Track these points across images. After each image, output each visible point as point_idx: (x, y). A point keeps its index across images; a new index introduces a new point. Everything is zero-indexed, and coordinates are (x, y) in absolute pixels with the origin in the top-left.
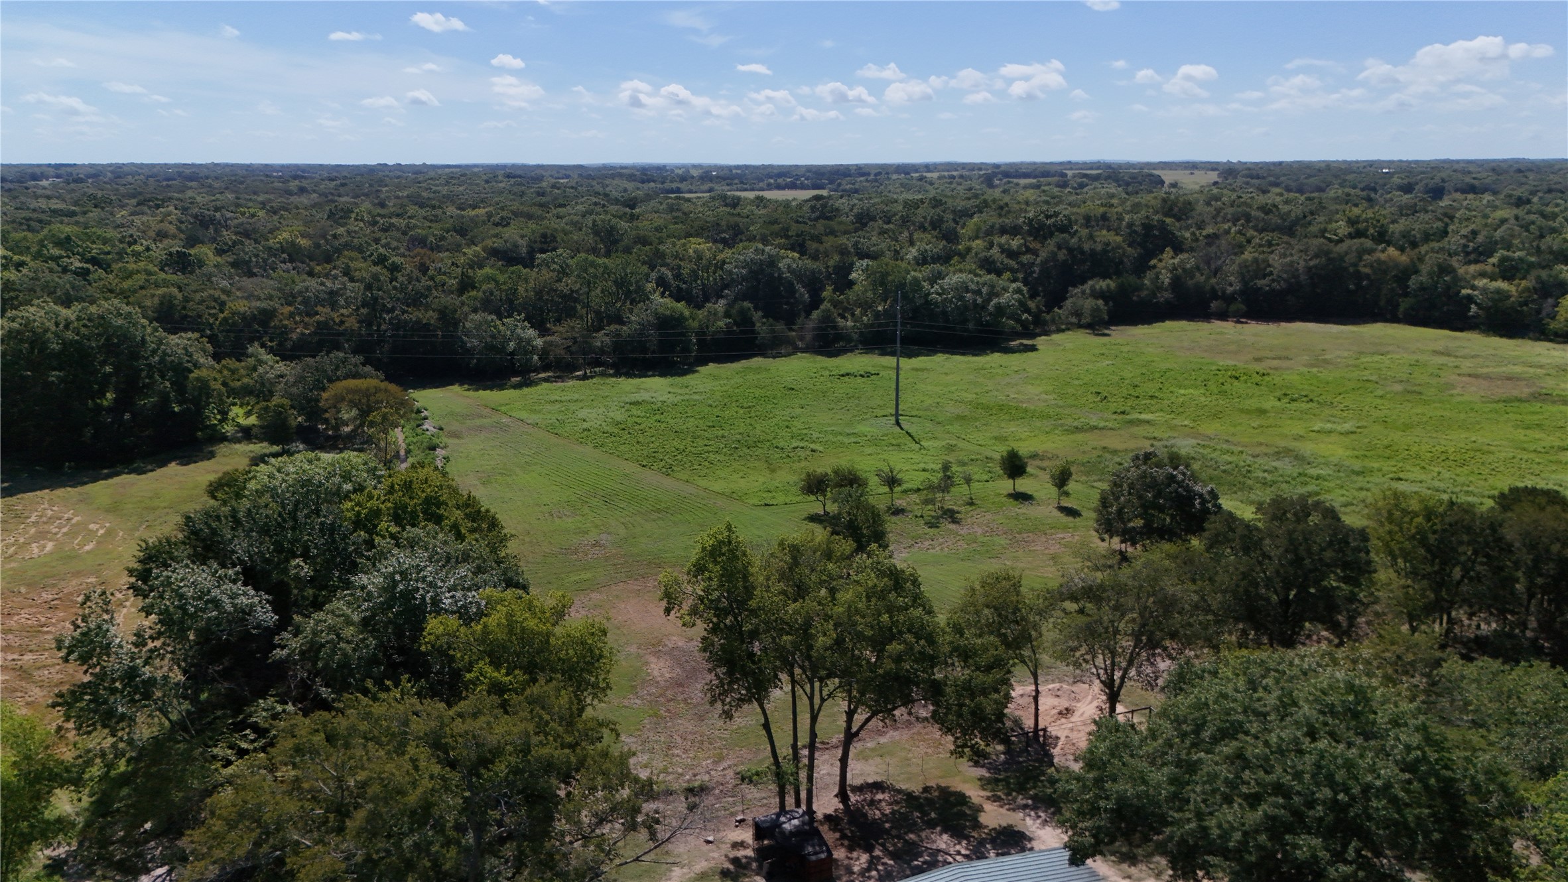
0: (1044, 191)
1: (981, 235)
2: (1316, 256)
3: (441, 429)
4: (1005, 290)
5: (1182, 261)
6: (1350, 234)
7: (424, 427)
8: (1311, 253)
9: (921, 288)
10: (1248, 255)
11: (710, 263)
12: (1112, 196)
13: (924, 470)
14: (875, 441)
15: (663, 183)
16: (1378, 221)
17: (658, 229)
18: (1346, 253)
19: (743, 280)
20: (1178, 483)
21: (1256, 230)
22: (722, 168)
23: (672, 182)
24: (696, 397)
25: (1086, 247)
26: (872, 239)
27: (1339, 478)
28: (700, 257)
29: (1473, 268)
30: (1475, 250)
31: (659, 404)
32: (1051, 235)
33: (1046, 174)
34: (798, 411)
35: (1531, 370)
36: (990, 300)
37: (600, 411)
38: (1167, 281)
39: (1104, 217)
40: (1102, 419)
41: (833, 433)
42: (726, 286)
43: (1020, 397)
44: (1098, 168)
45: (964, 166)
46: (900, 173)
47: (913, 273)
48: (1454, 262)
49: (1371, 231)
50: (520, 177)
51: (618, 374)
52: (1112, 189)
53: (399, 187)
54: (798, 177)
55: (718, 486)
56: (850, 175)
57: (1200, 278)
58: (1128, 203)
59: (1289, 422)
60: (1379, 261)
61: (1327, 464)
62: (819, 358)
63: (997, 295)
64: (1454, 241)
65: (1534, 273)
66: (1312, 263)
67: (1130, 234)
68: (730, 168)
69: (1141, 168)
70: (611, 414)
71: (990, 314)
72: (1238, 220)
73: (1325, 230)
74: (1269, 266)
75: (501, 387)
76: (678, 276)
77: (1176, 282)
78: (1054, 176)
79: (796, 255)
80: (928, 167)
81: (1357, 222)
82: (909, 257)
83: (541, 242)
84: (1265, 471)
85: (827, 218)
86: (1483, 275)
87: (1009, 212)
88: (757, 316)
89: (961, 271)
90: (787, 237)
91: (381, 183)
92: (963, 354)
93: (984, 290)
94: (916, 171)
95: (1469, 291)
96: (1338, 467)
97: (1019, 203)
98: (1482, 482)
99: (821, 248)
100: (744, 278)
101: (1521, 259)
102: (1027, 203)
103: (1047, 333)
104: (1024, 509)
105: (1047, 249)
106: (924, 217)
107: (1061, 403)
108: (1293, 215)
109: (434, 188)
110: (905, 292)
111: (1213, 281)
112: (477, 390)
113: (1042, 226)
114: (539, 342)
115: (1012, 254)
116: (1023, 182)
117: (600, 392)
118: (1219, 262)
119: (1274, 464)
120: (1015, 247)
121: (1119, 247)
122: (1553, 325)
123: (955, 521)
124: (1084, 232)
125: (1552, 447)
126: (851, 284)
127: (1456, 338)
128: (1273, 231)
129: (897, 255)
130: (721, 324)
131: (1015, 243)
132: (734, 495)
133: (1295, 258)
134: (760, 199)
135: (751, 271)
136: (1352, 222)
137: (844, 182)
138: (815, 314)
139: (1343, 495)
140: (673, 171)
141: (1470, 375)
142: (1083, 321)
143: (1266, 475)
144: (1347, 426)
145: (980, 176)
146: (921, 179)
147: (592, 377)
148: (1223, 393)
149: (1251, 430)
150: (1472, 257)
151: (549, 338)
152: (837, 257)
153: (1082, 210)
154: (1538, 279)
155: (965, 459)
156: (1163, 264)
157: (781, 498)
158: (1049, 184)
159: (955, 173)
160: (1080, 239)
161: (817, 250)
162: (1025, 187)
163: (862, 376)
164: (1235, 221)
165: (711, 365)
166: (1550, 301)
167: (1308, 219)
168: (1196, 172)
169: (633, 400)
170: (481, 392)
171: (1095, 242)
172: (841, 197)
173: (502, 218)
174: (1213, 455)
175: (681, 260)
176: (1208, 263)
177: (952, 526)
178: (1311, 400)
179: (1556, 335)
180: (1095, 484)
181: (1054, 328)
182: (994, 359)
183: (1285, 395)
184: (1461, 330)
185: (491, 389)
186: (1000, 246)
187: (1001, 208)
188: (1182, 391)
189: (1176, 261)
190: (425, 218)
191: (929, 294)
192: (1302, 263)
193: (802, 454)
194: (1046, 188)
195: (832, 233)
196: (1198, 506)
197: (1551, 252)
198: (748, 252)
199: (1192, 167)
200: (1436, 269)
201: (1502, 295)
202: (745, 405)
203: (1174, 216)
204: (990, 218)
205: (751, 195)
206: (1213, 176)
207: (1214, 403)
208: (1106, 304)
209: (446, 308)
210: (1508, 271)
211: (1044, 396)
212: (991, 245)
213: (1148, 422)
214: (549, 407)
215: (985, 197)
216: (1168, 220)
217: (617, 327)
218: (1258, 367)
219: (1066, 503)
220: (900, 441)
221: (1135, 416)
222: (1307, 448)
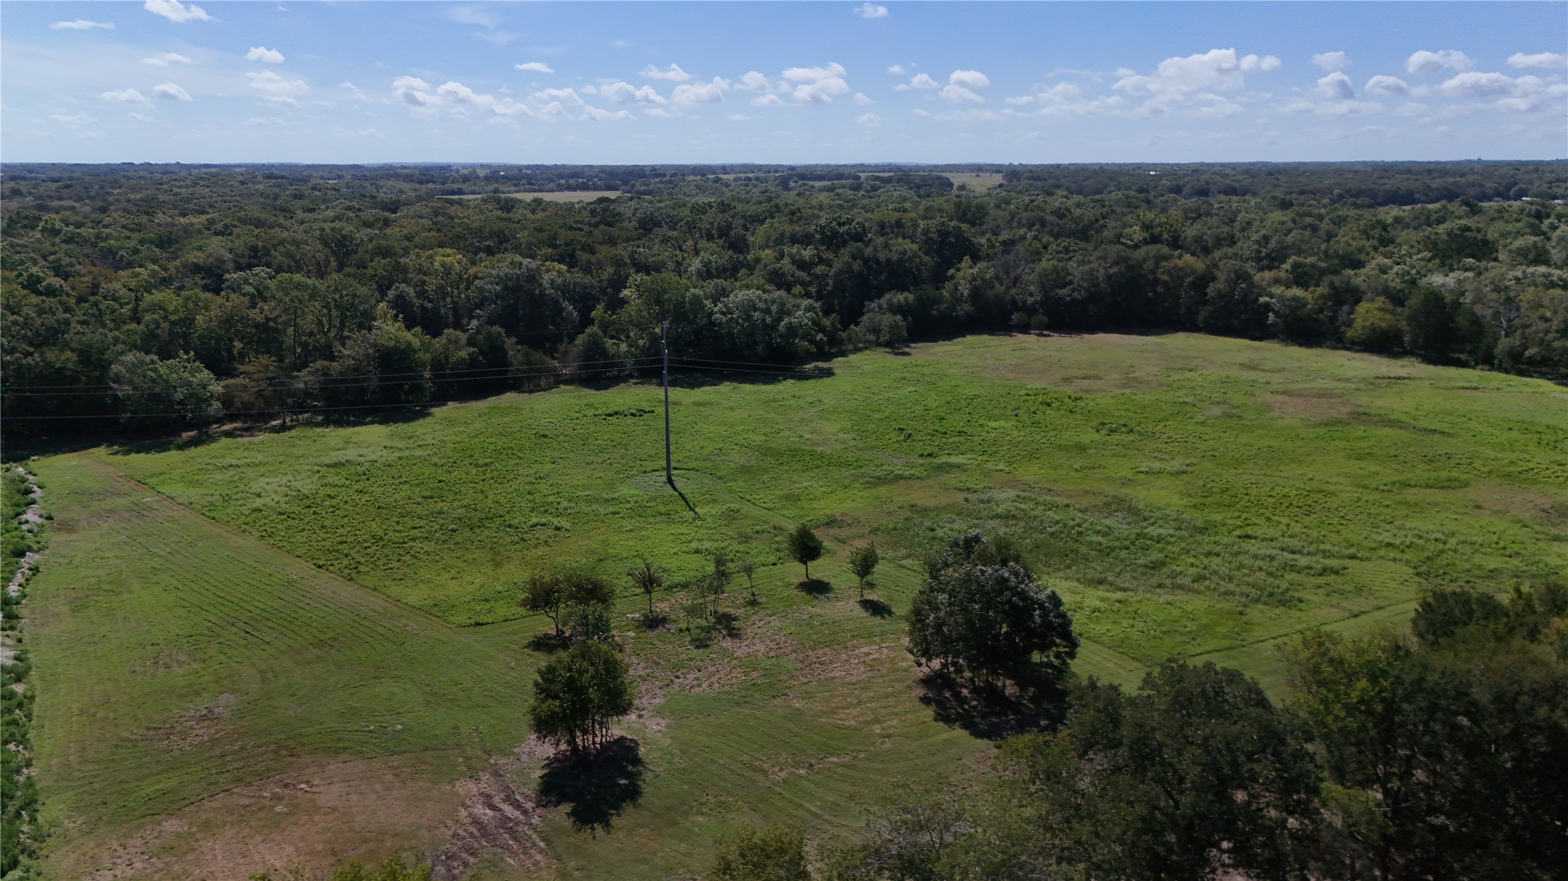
0: (838, 194)
1: (771, 244)
2: (1116, 263)
3: (50, 518)
4: (798, 307)
5: (981, 271)
6: (1145, 239)
7: (24, 517)
8: (1110, 260)
9: (703, 307)
10: (1046, 264)
11: (461, 277)
12: (905, 200)
13: (697, 552)
14: (639, 510)
15: (443, 183)
16: (1172, 226)
17: (409, 238)
18: (1144, 260)
19: (498, 298)
20: (1011, 589)
21: (1052, 235)
22: (511, 167)
23: (453, 182)
24: (419, 453)
25: (882, 257)
26: (655, 250)
27: (1182, 538)
28: (448, 270)
29: (1268, 275)
30: (1268, 256)
31: (367, 465)
32: (845, 244)
33: (840, 176)
34: (548, 467)
35: (1341, 385)
36: (780, 319)
37: (284, 480)
38: (966, 292)
39: (899, 224)
40: (907, 464)
41: (590, 500)
42: (480, 305)
43: (815, 437)
44: (890, 171)
45: (760, 168)
46: (696, 175)
47: (692, 290)
48: (1250, 267)
49: (1166, 236)
50: (282, 177)
51: (326, 423)
52: (902, 191)
53: (134, 189)
54: (591, 178)
55: (415, 596)
56: (645, 176)
57: (999, 289)
58: (921, 207)
59: (1113, 460)
60: (1175, 268)
61: (1165, 518)
62: (586, 391)
63: (789, 313)
64: (1246, 246)
65: (1327, 279)
66: (1112, 271)
67: (925, 242)
68: (520, 168)
69: (930, 171)
70: (298, 485)
71: (781, 336)
72: (1033, 225)
73: (1120, 235)
74: (1069, 274)
75: (163, 448)
76: (422, 294)
77: (977, 295)
78: (847, 178)
79: (564, 267)
80: (725, 169)
81: (1152, 227)
82: (692, 269)
83: (250, 257)
84: (1098, 532)
85: (610, 224)
86: (1277, 281)
87: (800, 219)
88: (509, 342)
89: (748, 287)
90: (555, 246)
91: (116, 184)
92: (753, 382)
93: (774, 308)
94: (713, 173)
95: (1267, 299)
96: (1180, 523)
97: (812, 207)
98: (1334, 535)
99: (593, 259)
100: (498, 296)
101: (1313, 266)
102: (821, 208)
103: (843, 354)
104: (820, 608)
105: (842, 259)
106: (711, 224)
107: (861, 445)
108: (1086, 219)
109: (175, 190)
110: (681, 313)
111: (1013, 291)
112: (127, 453)
113: (835, 234)
114: (217, 387)
115: (802, 265)
116: (818, 184)
117: (295, 451)
118: (1019, 271)
119: (1107, 522)
120: (807, 258)
121: (915, 256)
122: (1350, 333)
123: (733, 634)
124: (880, 240)
125: (1394, 483)
126: (624, 302)
127: (1257, 349)
128: (1068, 236)
129: (679, 268)
130: (463, 354)
131: (807, 253)
132: (435, 611)
133: (1094, 265)
134: (538, 202)
135: (506, 288)
136: (1146, 227)
137: (638, 183)
138: (580, 339)
139: (1192, 565)
140: (457, 171)
141: (1283, 393)
142: (882, 339)
143: (1100, 539)
144: (1177, 464)
145: (776, 178)
146: (717, 180)
147: (290, 428)
148: (1036, 424)
149: (1073, 473)
150: (1265, 262)
151: (231, 381)
152: (610, 270)
153: (876, 216)
154: (1331, 285)
155: (749, 530)
156: (961, 274)
157: (501, 610)
158: (843, 187)
159: (751, 175)
160: (875, 249)
161: (589, 262)
162: (820, 190)
163: (633, 415)
164: (1030, 226)
165: (451, 405)
166: (1346, 308)
167: (1102, 222)
168: (981, 174)
169: (335, 460)
170: (133, 456)
171: (891, 251)
172: (631, 199)
173: (226, 226)
174: (1036, 513)
175: (425, 275)
176: (1007, 273)
177: (728, 643)
178: (1132, 431)
179: (1353, 343)
180: (904, 562)
181: (851, 347)
182: (787, 388)
183: (1103, 424)
184: (1260, 339)
185: (148, 451)
186: (791, 256)
187: (793, 213)
188: (993, 424)
189: (975, 270)
190: (124, 227)
191: (712, 313)
192: (1102, 272)
193: (542, 534)
194: (840, 191)
195: (612, 242)
196: (1038, 620)
197: (1337, 256)
198: (504, 265)
199: (978, 169)
200: (1232, 276)
201: (1299, 303)
202: (481, 462)
203: (968, 222)
204: (782, 225)
205: (528, 197)
206: (998, 179)
207: (1029, 438)
208: (905, 319)
209: (90, 346)
210: (1301, 278)
211: (841, 435)
212: (782, 256)
213: (958, 466)
214: (218, 476)
215: (777, 201)
216: (964, 226)
217: (325, 363)
218: (1069, 390)
219: (871, 596)
220: (671, 506)
221: (945, 459)
222: (1141, 495)
